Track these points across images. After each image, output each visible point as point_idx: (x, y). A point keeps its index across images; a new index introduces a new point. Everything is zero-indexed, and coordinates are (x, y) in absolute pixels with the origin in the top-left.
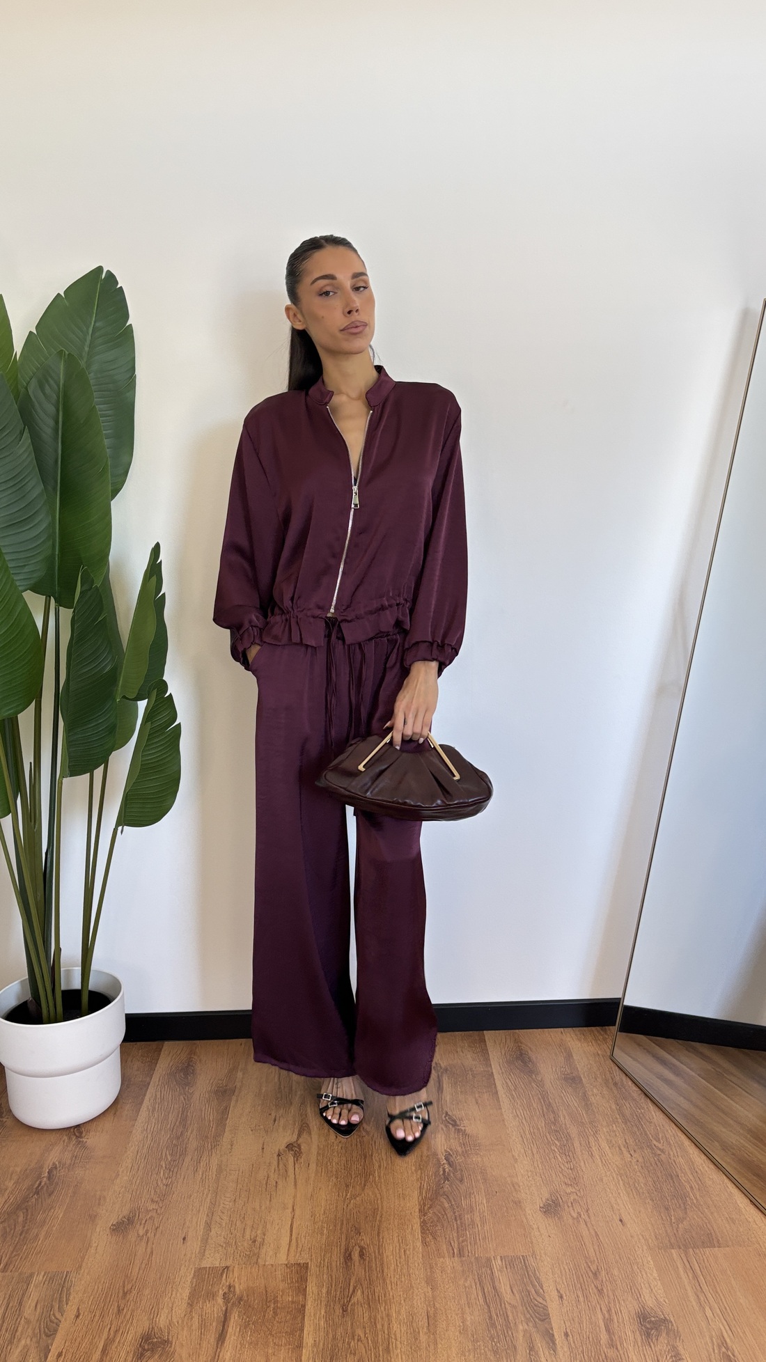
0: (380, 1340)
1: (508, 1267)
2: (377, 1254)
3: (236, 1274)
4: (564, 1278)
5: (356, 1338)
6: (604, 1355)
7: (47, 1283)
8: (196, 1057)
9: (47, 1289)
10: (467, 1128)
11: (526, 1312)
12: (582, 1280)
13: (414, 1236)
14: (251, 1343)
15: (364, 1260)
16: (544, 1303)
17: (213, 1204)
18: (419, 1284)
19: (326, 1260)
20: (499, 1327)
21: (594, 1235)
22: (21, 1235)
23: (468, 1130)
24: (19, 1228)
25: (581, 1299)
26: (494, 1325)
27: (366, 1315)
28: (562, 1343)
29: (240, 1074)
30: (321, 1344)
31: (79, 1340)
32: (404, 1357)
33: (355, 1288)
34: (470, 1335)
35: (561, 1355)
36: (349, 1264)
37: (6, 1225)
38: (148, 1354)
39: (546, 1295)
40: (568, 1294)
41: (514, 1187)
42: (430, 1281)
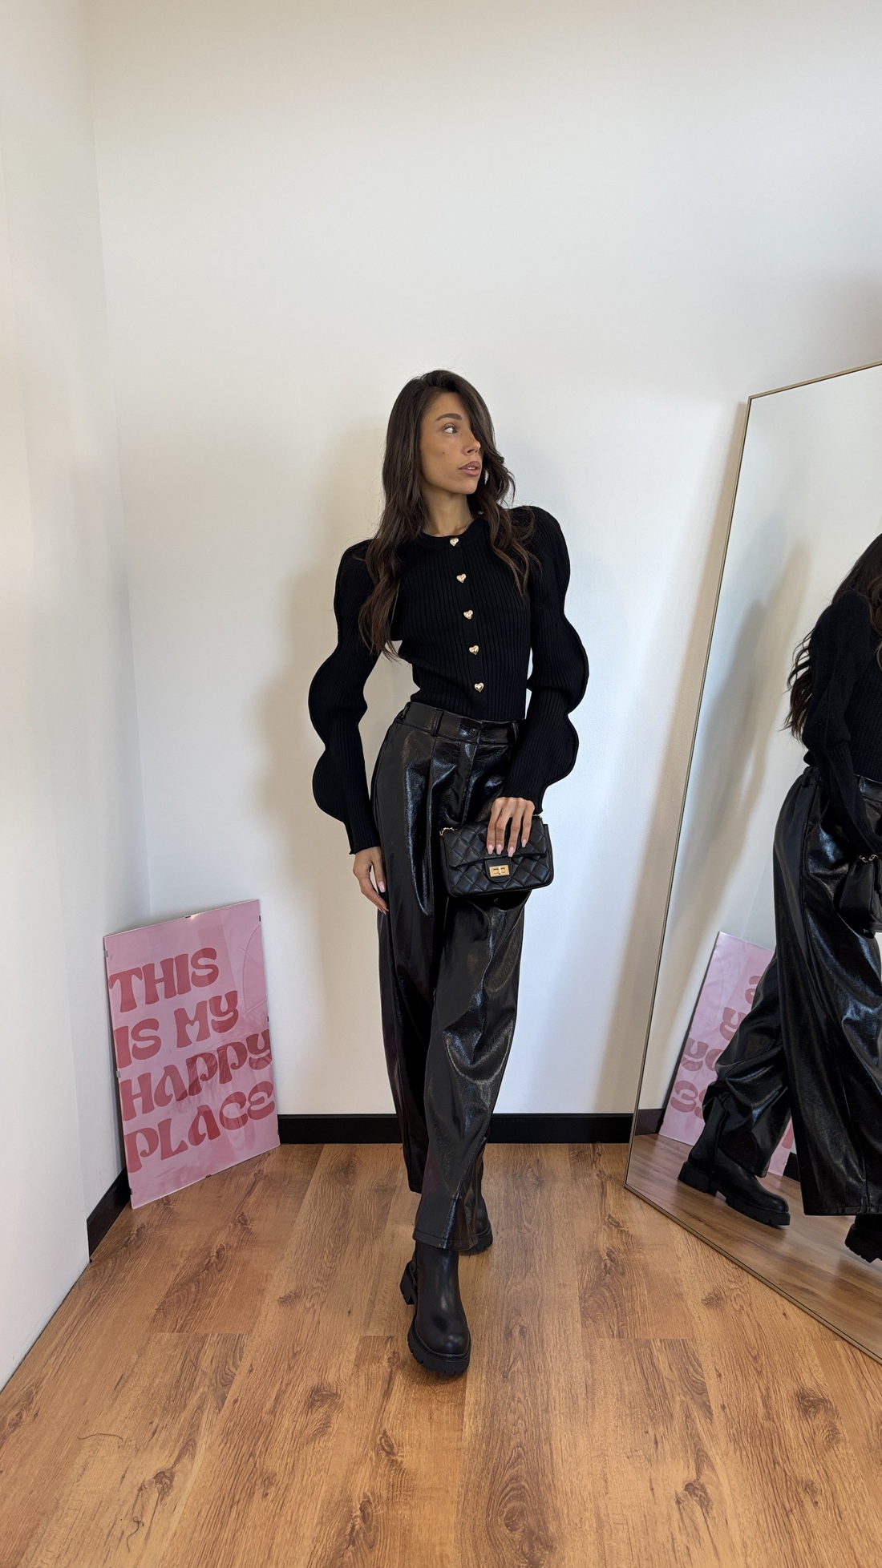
0: (539, 1403)
1: (668, 1348)
2: (537, 1332)
5: (516, 1399)
6: (760, 1427)
7: (221, 1342)
9: (221, 1348)
10: (630, 1230)
13: (574, 1319)
15: (524, 1336)
16: (702, 1379)
18: (578, 1358)
21: (756, 1325)
22: (194, 1302)
23: (632, 1231)
24: (192, 1297)
25: (740, 1378)
26: (651, 1396)
30: (482, 1404)
31: (252, 1390)
32: (562, 1417)
33: (515, 1359)
35: (717, 1423)
36: (510, 1339)
37: (180, 1294)
38: (318, 1403)
39: (704, 1373)
40: (727, 1373)
42: (590, 1357)
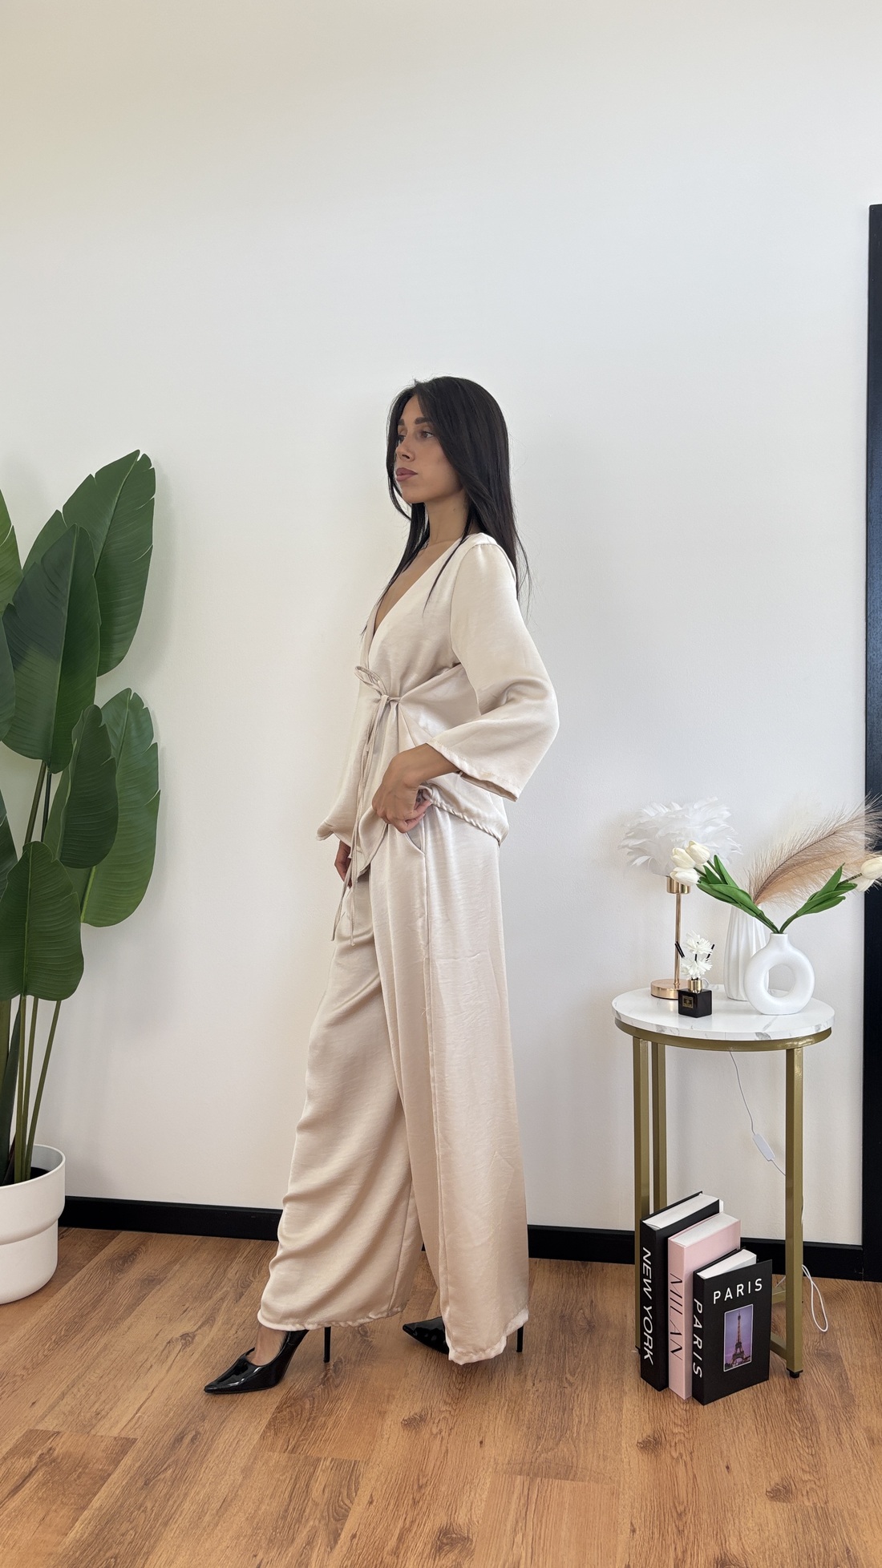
3: (63, 1439)
4: (385, 1486)
8: (144, 1248)
11: (326, 1510)
12: (403, 1490)
14: (39, 1499)
17: (79, 1377)
19: (156, 1439)
20: (289, 1519)
27: (165, 1491)
28: (345, 1543)
29: (177, 1267)
34: (255, 1523)
41: (388, 1398)
